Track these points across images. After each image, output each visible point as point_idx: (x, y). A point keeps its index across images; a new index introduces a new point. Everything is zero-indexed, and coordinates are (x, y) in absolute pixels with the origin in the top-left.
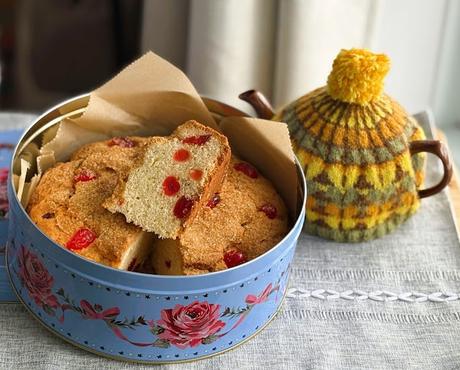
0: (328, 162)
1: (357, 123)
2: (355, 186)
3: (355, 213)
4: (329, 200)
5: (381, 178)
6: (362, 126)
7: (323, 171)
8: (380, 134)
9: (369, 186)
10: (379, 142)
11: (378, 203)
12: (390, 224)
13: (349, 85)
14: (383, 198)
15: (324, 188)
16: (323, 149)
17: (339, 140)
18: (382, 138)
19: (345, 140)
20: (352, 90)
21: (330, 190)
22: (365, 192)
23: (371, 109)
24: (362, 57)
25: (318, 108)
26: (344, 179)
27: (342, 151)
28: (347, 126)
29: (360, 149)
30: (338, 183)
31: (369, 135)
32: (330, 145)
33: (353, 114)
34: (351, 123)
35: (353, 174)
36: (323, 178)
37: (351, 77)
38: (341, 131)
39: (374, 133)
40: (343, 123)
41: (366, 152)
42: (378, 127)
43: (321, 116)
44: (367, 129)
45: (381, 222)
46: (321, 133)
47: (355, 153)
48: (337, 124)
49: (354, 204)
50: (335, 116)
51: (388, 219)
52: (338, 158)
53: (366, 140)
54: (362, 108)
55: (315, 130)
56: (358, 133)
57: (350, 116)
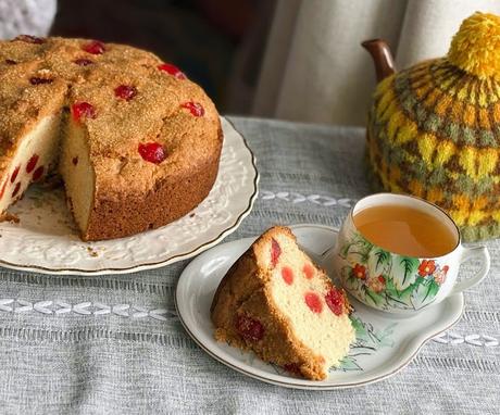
0: (422, 130)
1: (469, 97)
2: (445, 166)
3: (440, 200)
4: (414, 174)
5: (477, 164)
6: (473, 100)
7: (414, 139)
8: (491, 114)
9: (461, 170)
10: (486, 123)
11: (468, 194)
12: (484, 230)
13: (468, 50)
14: (475, 190)
15: (412, 159)
16: (421, 113)
17: (441, 109)
18: (491, 120)
19: (449, 110)
20: (470, 56)
21: (417, 163)
22: (455, 176)
23: (490, 86)
24: (492, 23)
25: (434, 72)
26: (435, 154)
27: (440, 121)
28: (455, 97)
29: (462, 125)
30: (427, 157)
31: (478, 113)
32: (431, 111)
33: (467, 85)
34: (462, 95)
35: (447, 151)
36: (412, 147)
37: (473, 41)
38: (447, 100)
39: (484, 113)
40: (452, 92)
41: (467, 130)
42: (491, 107)
43: (433, 79)
44: (477, 106)
45: (472, 223)
46: (426, 97)
47: (454, 128)
48: (446, 91)
49: (440, 186)
50: (447, 83)
51: (481, 223)
52: (434, 128)
53: (472, 118)
54: (480, 82)
55: (421, 92)
56: (465, 107)
57: (462, 87)
